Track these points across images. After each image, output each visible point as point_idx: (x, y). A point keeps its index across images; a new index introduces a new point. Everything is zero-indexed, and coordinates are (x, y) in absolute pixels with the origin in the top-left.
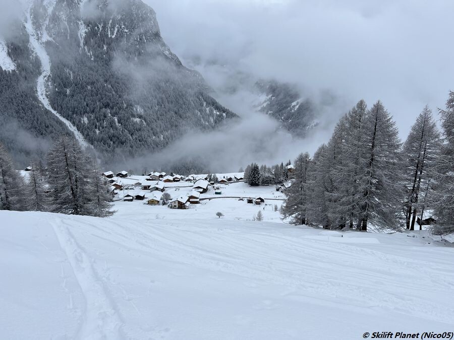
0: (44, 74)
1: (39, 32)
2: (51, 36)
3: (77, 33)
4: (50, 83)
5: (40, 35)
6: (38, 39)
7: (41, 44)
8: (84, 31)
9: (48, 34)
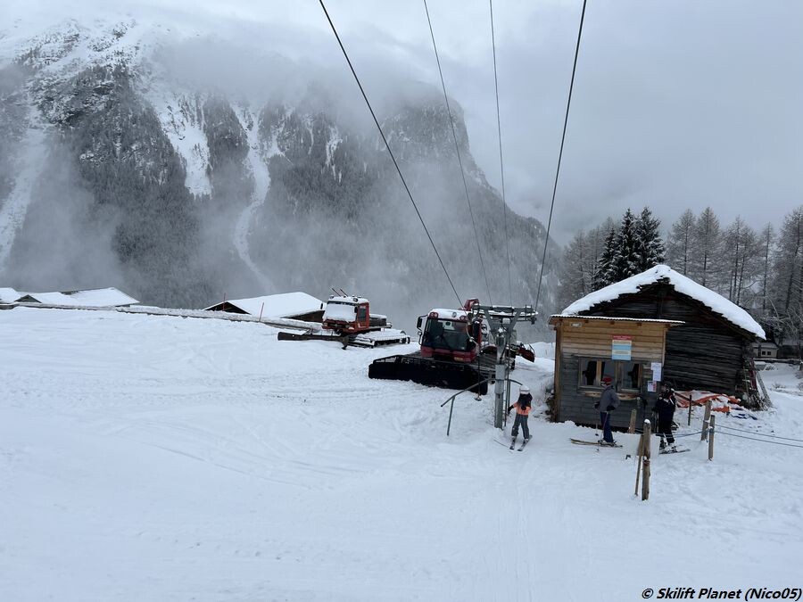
0: (253, 205)
1: (265, 144)
2: (282, 150)
3: (325, 144)
4: (257, 219)
5: (265, 148)
6: (261, 155)
7: (264, 160)
8: (336, 142)
9: (279, 146)
